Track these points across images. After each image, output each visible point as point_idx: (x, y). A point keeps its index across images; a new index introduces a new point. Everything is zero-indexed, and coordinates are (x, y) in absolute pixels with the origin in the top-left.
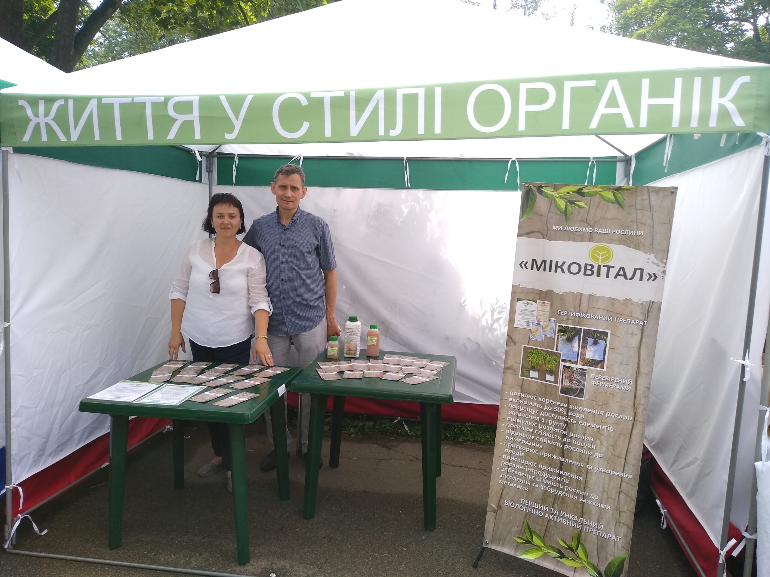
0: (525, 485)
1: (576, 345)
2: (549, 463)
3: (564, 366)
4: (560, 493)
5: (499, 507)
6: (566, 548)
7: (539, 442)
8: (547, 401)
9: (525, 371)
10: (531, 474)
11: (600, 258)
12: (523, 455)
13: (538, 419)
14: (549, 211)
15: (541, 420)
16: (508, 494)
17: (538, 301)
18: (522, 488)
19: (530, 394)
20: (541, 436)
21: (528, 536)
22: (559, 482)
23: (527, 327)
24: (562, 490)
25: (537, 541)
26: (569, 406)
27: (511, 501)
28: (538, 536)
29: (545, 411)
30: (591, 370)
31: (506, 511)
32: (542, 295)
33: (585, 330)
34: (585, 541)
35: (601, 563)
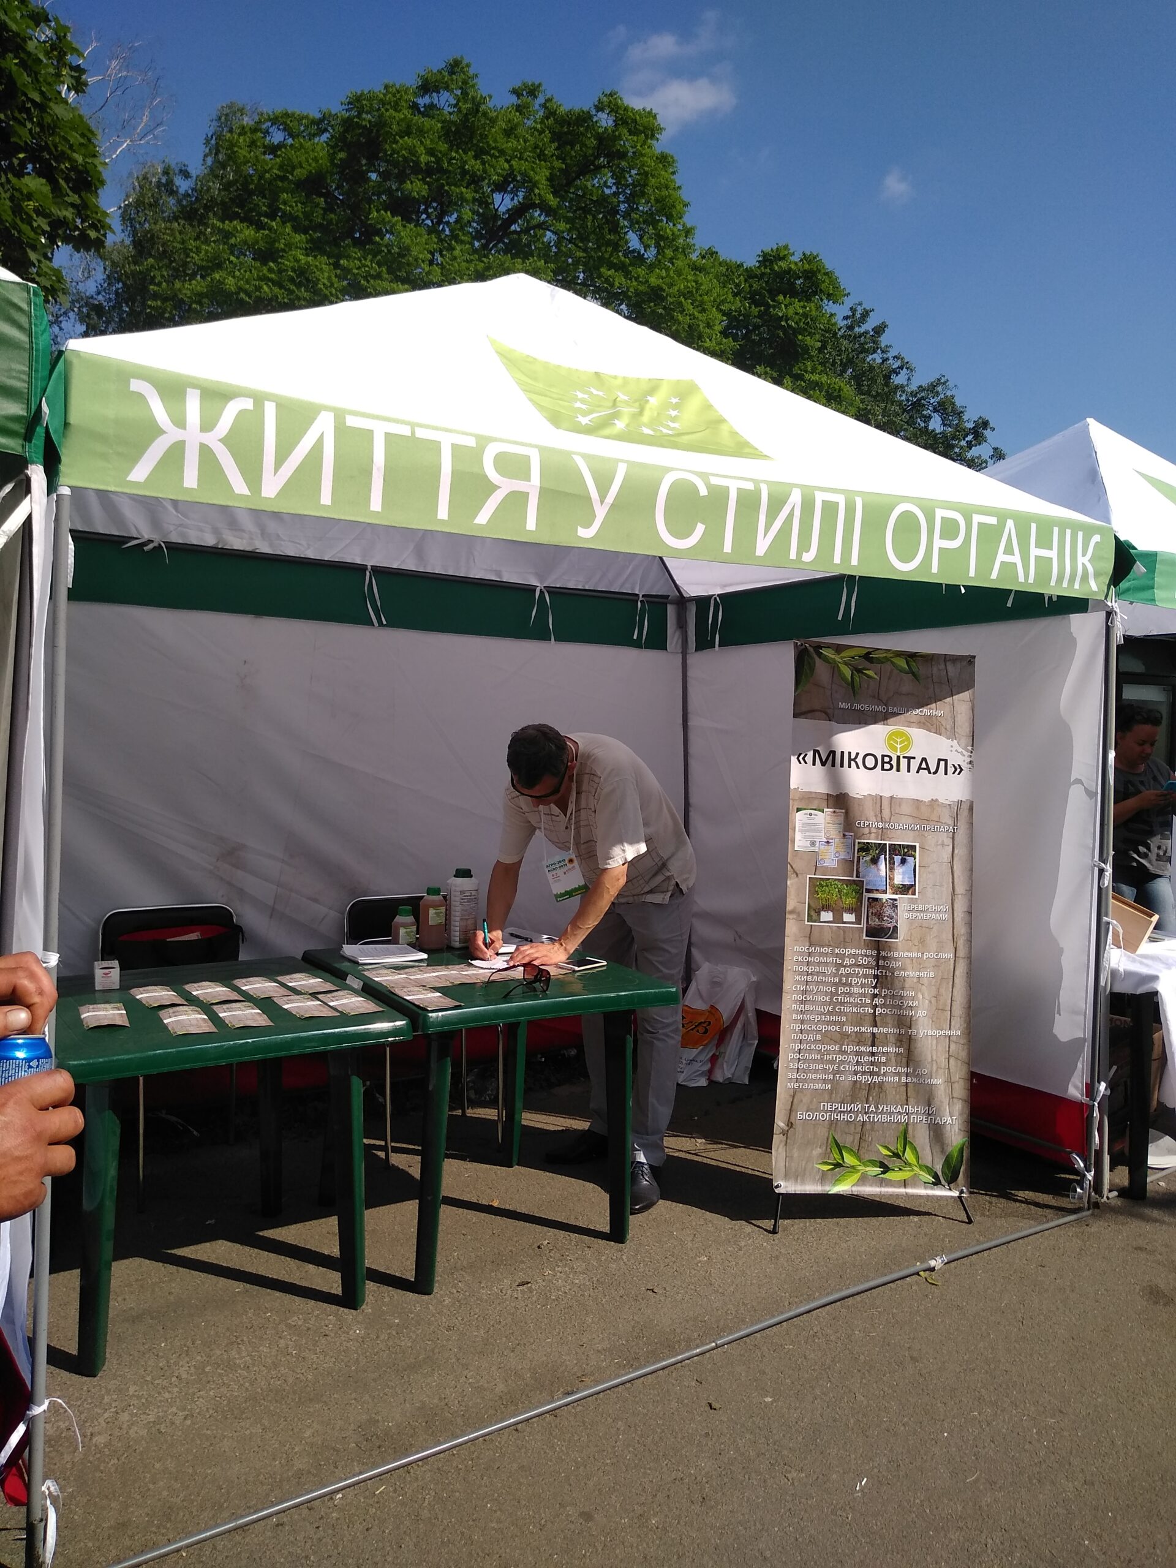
0: (825, 1081)
1: (882, 866)
2: (857, 1040)
3: (869, 898)
4: (876, 1079)
5: (790, 1125)
6: (889, 1156)
7: (840, 1014)
8: (848, 951)
9: (812, 913)
10: (833, 1062)
11: (899, 746)
12: (819, 1037)
13: (837, 979)
14: (832, 682)
15: (840, 980)
16: (802, 1101)
17: (825, 810)
18: (820, 1086)
19: (823, 946)
20: (842, 1004)
21: (836, 1156)
22: (872, 1063)
23: (812, 849)
24: (878, 1074)
25: (849, 1159)
26: (879, 953)
27: (807, 1112)
28: (850, 1151)
29: (845, 967)
30: (903, 899)
31: (801, 1129)
32: (831, 801)
33: (890, 845)
34: (914, 1137)
35: (936, 1160)
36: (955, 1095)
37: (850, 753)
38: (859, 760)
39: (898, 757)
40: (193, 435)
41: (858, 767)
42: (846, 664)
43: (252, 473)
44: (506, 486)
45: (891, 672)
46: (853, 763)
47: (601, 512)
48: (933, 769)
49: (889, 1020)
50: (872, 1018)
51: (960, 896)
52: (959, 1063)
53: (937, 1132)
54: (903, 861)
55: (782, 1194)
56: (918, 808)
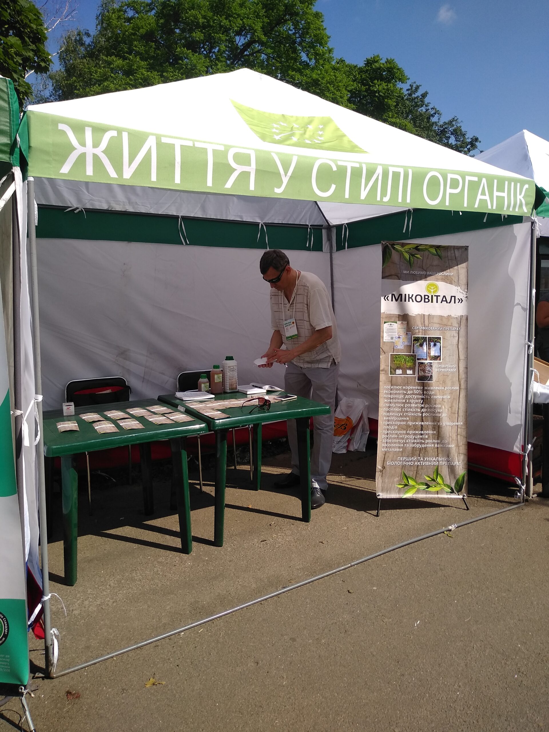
0: (399, 447)
1: (425, 347)
2: (414, 428)
3: (419, 363)
4: (423, 446)
5: (384, 467)
6: (430, 481)
7: (406, 416)
8: (409, 388)
9: (392, 370)
10: (403, 439)
11: (432, 291)
12: (396, 427)
13: (404, 401)
14: (400, 261)
15: (406, 401)
16: (389, 457)
17: (398, 322)
18: (397, 450)
19: (397, 386)
20: (407, 412)
21: (405, 481)
22: (421, 439)
23: (392, 341)
24: (424, 443)
25: (411, 482)
26: (424, 388)
27: (391, 461)
28: (412, 479)
29: (408, 395)
30: (435, 363)
31: (388, 469)
32: (400, 318)
33: (429, 338)
34: (441, 471)
35: (452, 482)
36: (460, 452)
37: (409, 295)
38: (414, 298)
39: (432, 296)
40: (89, 150)
41: (413, 301)
42: (406, 252)
43: (118, 167)
44: (239, 169)
45: (428, 255)
46: (410, 299)
47: (285, 180)
48: (448, 301)
49: (429, 419)
50: (421, 418)
51: (462, 360)
52: (462, 437)
53: (452, 469)
54: (435, 345)
55: (380, 499)
56: (442, 320)
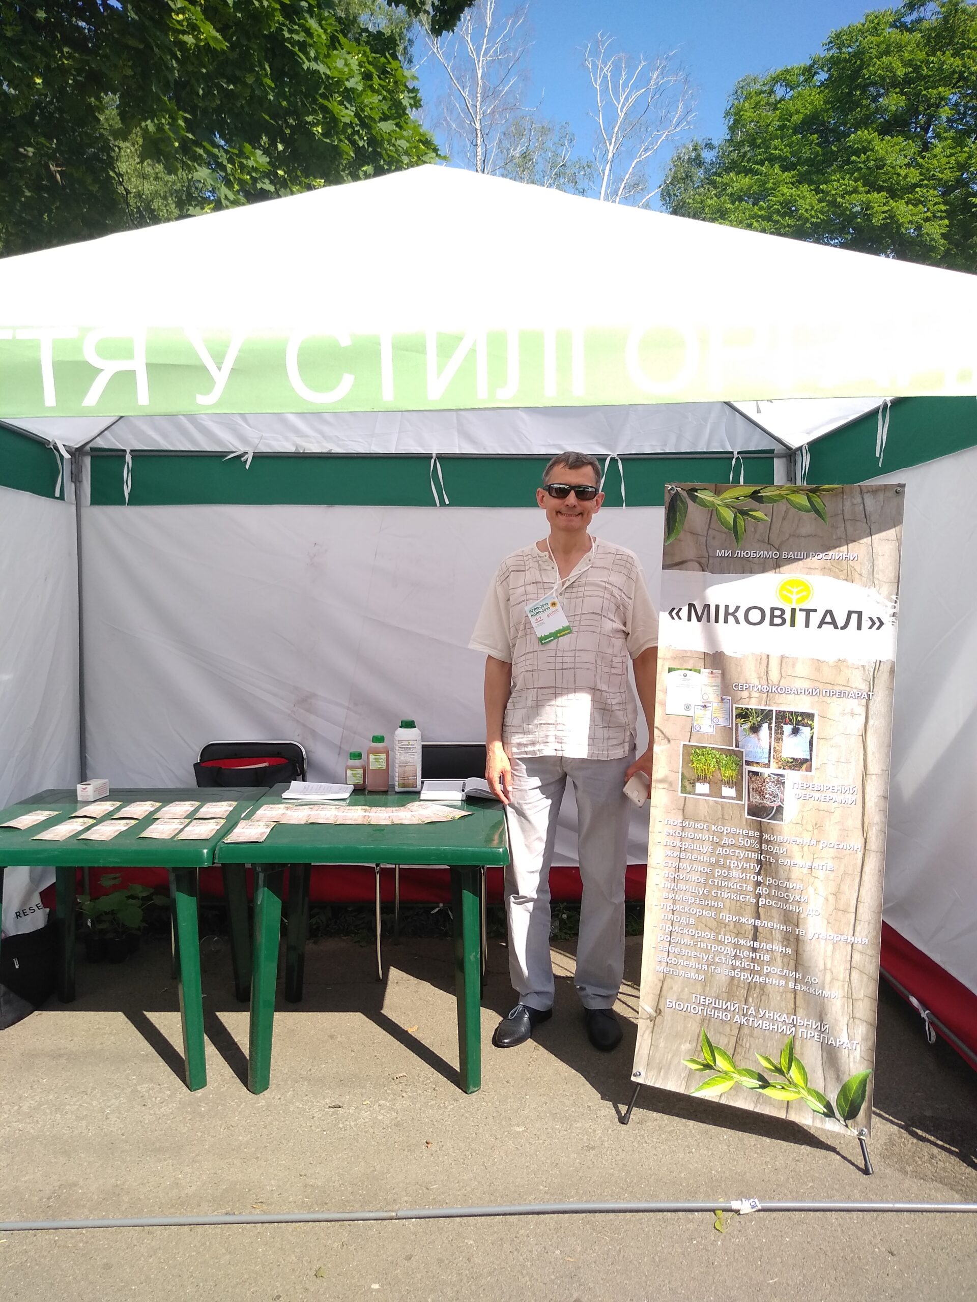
0: (698, 970)
1: (766, 735)
2: (735, 931)
3: (749, 772)
4: (757, 978)
5: (659, 1011)
6: (770, 1070)
7: (717, 899)
8: (726, 829)
9: (687, 784)
10: (707, 951)
11: (794, 598)
12: (692, 921)
13: (713, 860)
14: (709, 527)
16: (672, 988)
17: (702, 670)
18: (693, 975)
21: (707, 1057)
22: (753, 960)
23: (686, 713)
24: (759, 973)
26: (761, 836)
27: (678, 1000)
28: (724, 1054)
29: (723, 846)
30: (792, 777)
31: (669, 1018)
32: (708, 661)
33: (778, 712)
34: (802, 1054)
35: (829, 1086)
36: (857, 1015)
37: (727, 607)
39: (793, 611)
41: (737, 622)
42: (727, 506)
44: (110, 368)
45: (787, 512)
46: (731, 618)
48: (841, 622)
49: (775, 913)
50: (753, 908)
51: (874, 777)
52: (865, 978)
53: (831, 1055)
54: (795, 731)
55: (639, 1084)
56: (818, 669)
